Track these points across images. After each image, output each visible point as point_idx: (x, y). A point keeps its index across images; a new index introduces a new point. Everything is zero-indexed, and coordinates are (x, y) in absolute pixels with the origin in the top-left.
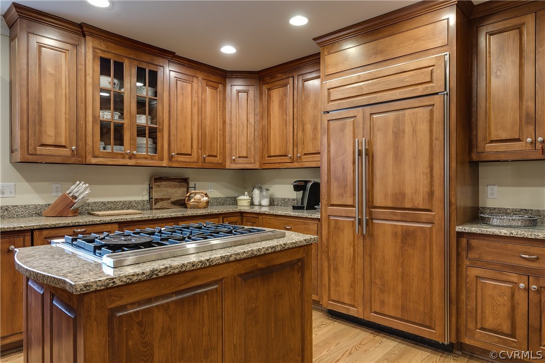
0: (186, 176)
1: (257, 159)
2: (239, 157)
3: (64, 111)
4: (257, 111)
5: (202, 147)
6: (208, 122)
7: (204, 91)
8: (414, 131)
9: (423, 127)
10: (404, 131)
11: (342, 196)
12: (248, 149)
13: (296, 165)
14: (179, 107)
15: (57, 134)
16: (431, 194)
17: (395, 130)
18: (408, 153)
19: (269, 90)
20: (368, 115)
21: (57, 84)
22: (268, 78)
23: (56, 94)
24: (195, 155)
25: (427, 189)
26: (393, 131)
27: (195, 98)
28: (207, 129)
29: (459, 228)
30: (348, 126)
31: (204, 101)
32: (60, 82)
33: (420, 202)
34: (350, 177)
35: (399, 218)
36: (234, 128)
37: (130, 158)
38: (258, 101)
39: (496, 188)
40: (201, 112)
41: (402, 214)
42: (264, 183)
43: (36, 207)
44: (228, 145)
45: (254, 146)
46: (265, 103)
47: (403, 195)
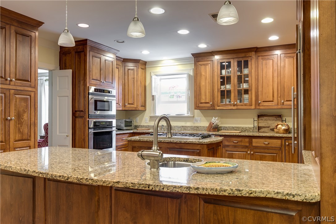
0: (279, 114)
5: (281, 96)
7: (282, 61)
14: (264, 75)
21: (206, 79)
23: (205, 82)
24: (275, 101)
28: (285, 84)
31: (282, 68)
32: (207, 77)
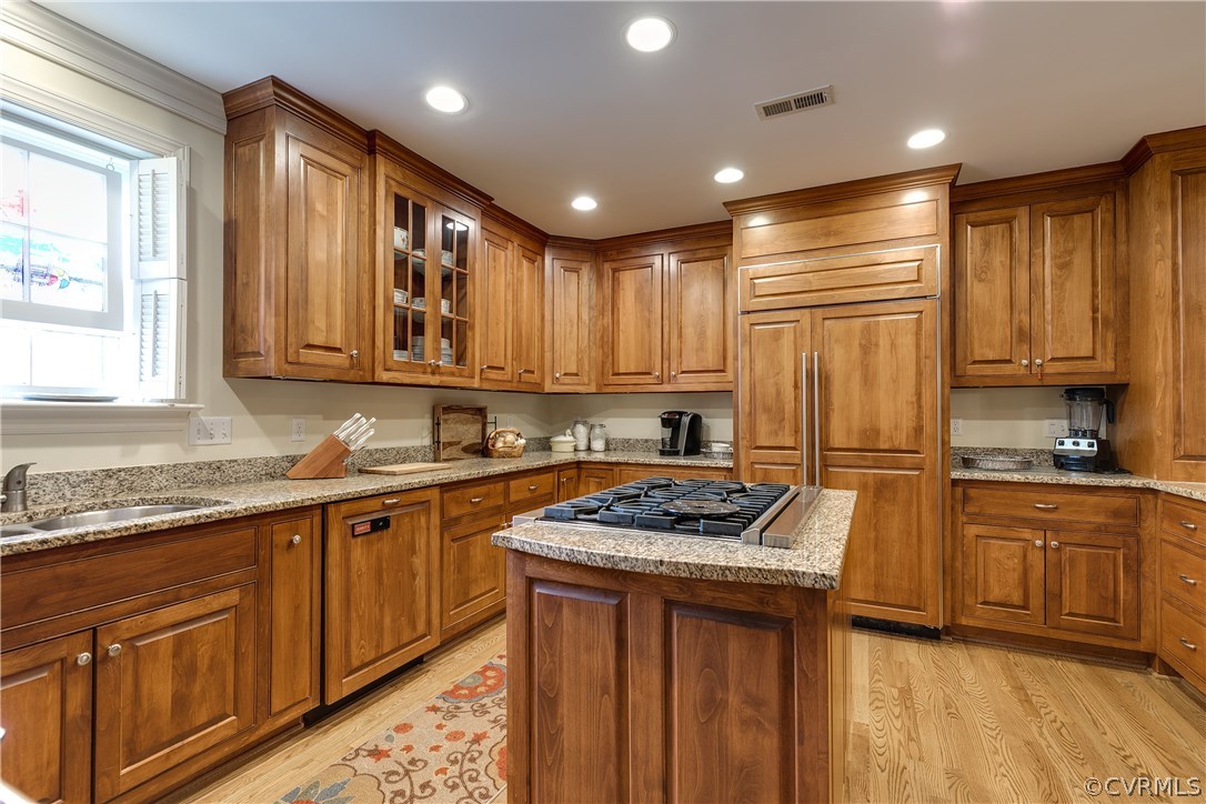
0: (482, 405)
1: (593, 378)
2: (565, 374)
3: (339, 286)
4: (593, 302)
5: (517, 358)
6: (524, 316)
7: (520, 265)
8: (893, 345)
9: (907, 342)
10: (877, 345)
11: (777, 435)
12: (579, 362)
13: (667, 387)
15: (330, 328)
16: (918, 430)
17: (863, 342)
18: (884, 376)
19: (615, 271)
20: (819, 320)
21: (331, 235)
22: (614, 253)
23: (329, 253)
24: (509, 369)
25: (912, 424)
26: (860, 345)
27: (510, 276)
28: (524, 326)
29: (956, 474)
30: (786, 335)
31: (520, 281)
32: (334, 232)
33: (902, 441)
34: (789, 406)
35: (870, 463)
36: (557, 328)
37: (433, 373)
38: (594, 287)
39: (960, 421)
40: (516, 300)
41: (874, 458)
42: (590, 416)
43: (267, 462)
44: (548, 355)
45: (589, 357)
46: (608, 291)
47: (876, 432)
